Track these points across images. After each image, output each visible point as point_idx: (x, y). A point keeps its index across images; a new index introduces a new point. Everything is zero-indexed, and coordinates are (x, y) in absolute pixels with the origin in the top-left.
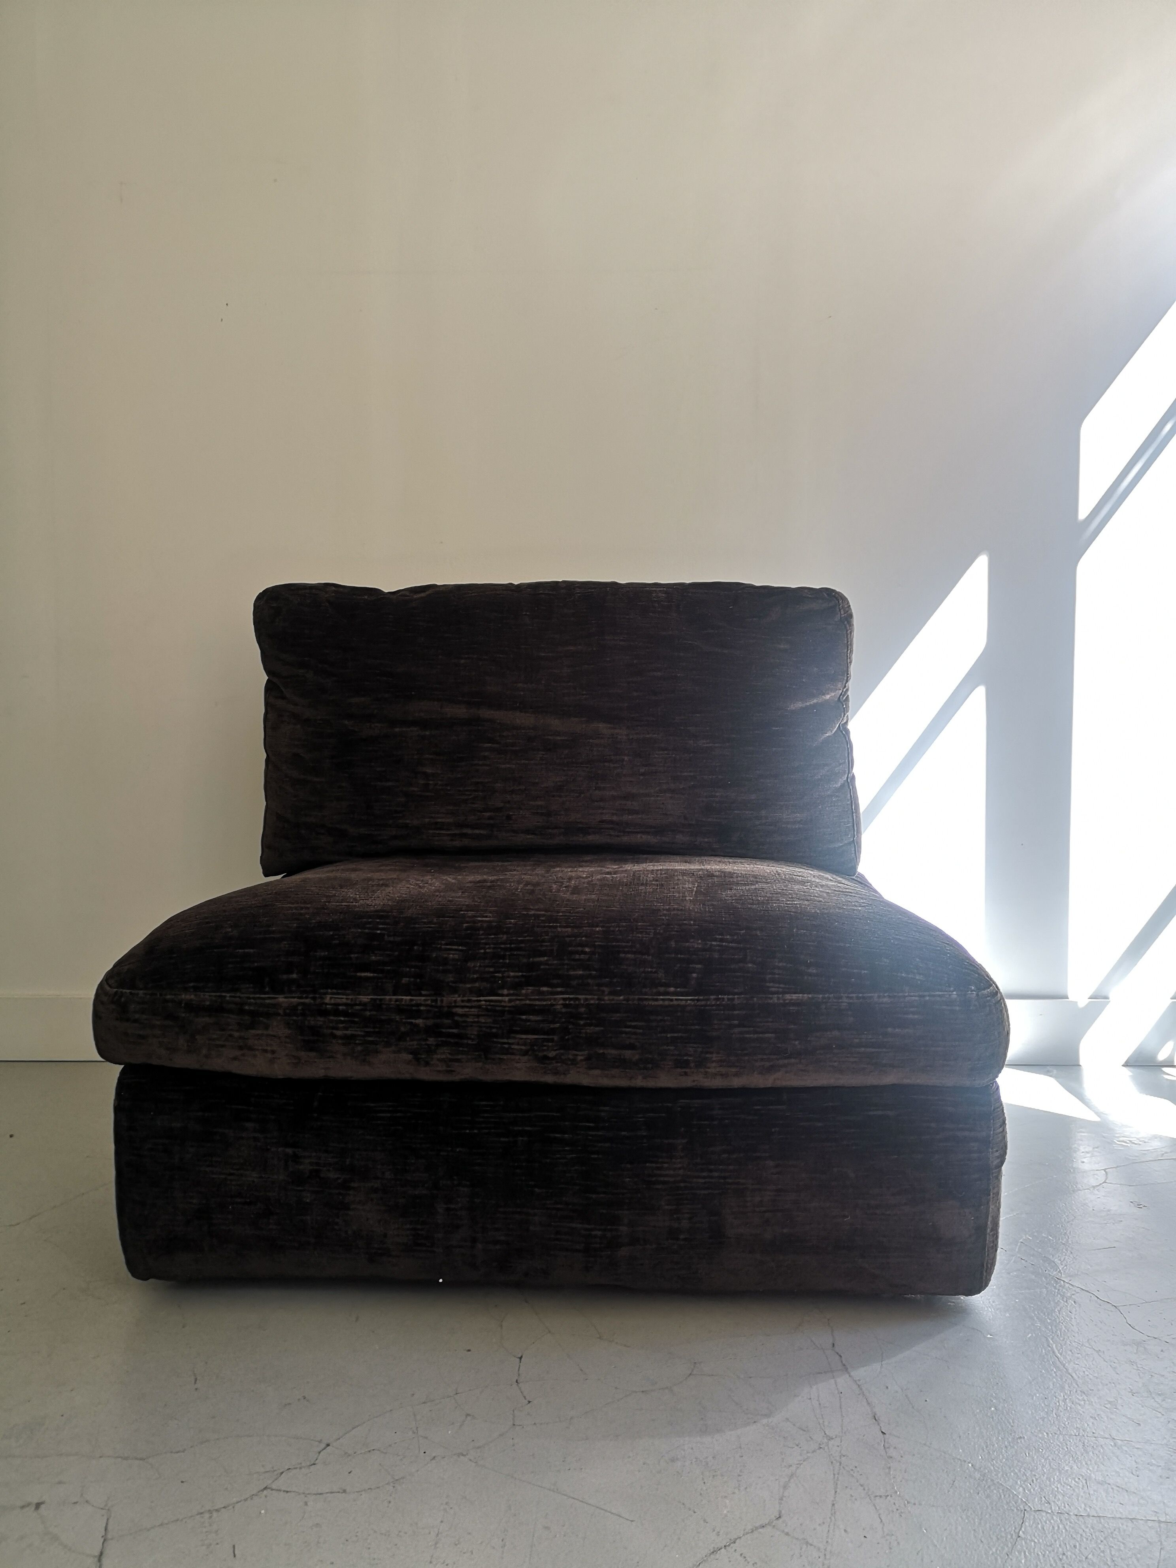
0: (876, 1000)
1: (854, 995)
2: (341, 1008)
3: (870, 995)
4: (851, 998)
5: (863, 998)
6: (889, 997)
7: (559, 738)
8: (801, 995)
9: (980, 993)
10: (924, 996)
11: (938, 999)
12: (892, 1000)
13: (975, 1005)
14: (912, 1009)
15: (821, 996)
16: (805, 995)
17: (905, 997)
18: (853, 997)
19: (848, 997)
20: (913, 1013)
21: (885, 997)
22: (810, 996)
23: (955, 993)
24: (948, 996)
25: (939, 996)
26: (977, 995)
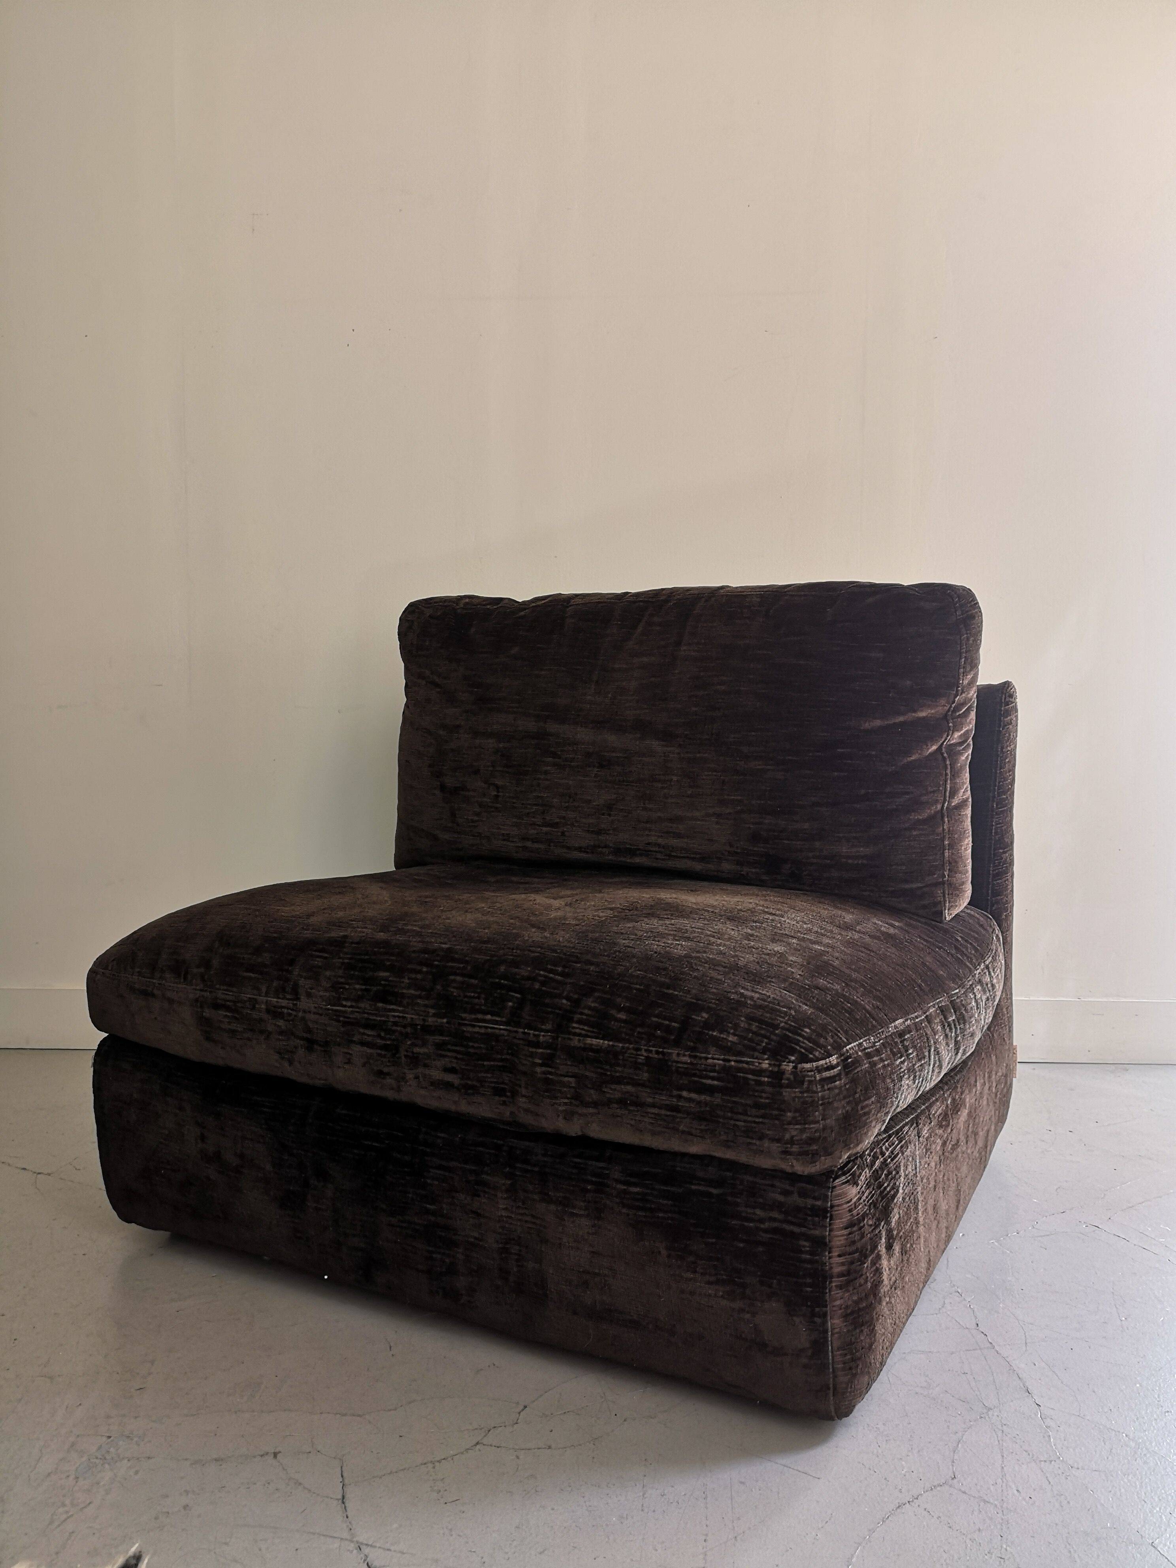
0: (674, 1057)
1: (654, 1049)
2: (228, 1003)
3: (669, 1051)
4: (651, 1051)
5: (663, 1053)
6: (690, 1056)
7: (614, 755)
8: (602, 1041)
9: (799, 1066)
10: (729, 1061)
11: (745, 1065)
12: (693, 1060)
13: (788, 1079)
14: (712, 1074)
15: (621, 1045)
16: (606, 1042)
17: (707, 1058)
18: (652, 1051)
19: (646, 1050)
20: (713, 1078)
21: (684, 1055)
22: (611, 1043)
23: (767, 1062)
24: (757, 1064)
25: (747, 1063)
26: (795, 1067)
